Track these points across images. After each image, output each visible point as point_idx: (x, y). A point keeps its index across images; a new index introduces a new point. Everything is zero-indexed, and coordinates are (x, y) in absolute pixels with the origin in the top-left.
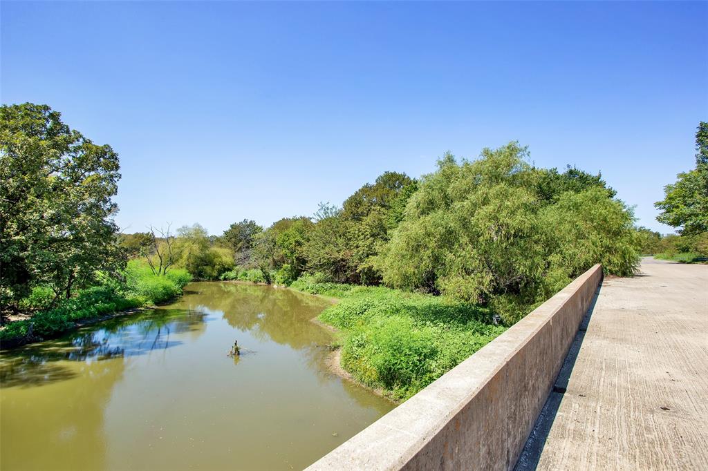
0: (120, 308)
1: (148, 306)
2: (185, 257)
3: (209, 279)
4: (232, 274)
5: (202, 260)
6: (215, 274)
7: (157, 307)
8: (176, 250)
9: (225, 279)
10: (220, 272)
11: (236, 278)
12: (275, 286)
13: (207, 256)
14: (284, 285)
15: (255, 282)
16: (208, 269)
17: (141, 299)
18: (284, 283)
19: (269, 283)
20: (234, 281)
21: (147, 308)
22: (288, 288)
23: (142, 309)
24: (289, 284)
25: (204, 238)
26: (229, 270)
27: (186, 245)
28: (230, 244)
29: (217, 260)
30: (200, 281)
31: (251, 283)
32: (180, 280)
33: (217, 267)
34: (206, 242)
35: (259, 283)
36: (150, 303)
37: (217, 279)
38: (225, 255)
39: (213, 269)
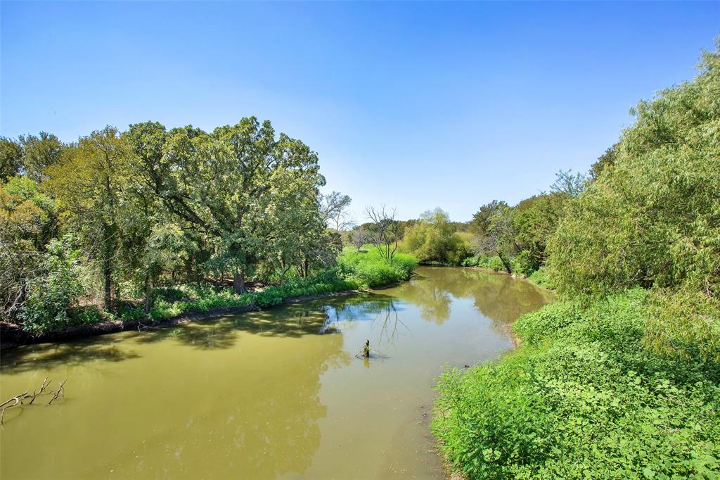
0: (337, 289)
1: (363, 289)
2: (427, 242)
3: (453, 265)
4: (473, 260)
5: (446, 245)
6: (457, 259)
7: (372, 291)
8: (420, 235)
9: (467, 265)
10: (462, 258)
11: (477, 265)
12: (514, 276)
13: (450, 240)
14: (523, 276)
15: (496, 270)
16: (450, 254)
17: (358, 282)
18: (523, 272)
19: (510, 271)
20: (475, 268)
21: (362, 291)
22: (528, 279)
23: (357, 291)
24: (529, 274)
25: (446, 223)
26: (472, 255)
27: (428, 230)
28: (479, 228)
29: (459, 245)
30: (443, 266)
31: (492, 270)
32: (405, 266)
33: (459, 252)
34: (448, 228)
35: (500, 272)
36: (365, 287)
37: (459, 265)
38: (470, 240)
39: (455, 255)
